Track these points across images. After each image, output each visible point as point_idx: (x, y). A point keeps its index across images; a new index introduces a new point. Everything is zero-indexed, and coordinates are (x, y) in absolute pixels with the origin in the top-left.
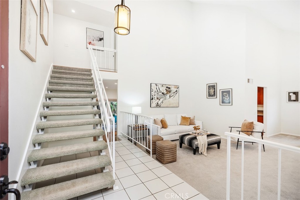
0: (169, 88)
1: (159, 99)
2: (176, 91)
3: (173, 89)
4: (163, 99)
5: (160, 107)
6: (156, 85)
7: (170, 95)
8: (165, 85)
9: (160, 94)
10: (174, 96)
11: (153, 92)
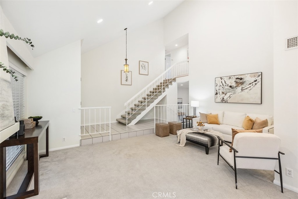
0: (241, 79)
1: (225, 93)
2: (256, 81)
3: (249, 79)
4: (230, 93)
5: (226, 102)
6: (221, 78)
7: (242, 88)
8: (234, 76)
9: (227, 87)
10: (250, 88)
11: (218, 86)
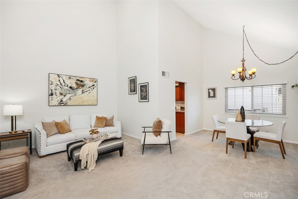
0: (82, 81)
1: (64, 94)
2: (93, 85)
3: (88, 83)
4: (70, 95)
5: (66, 105)
6: (59, 76)
7: (83, 90)
8: (75, 77)
9: (66, 88)
10: (89, 91)
11: (54, 85)
